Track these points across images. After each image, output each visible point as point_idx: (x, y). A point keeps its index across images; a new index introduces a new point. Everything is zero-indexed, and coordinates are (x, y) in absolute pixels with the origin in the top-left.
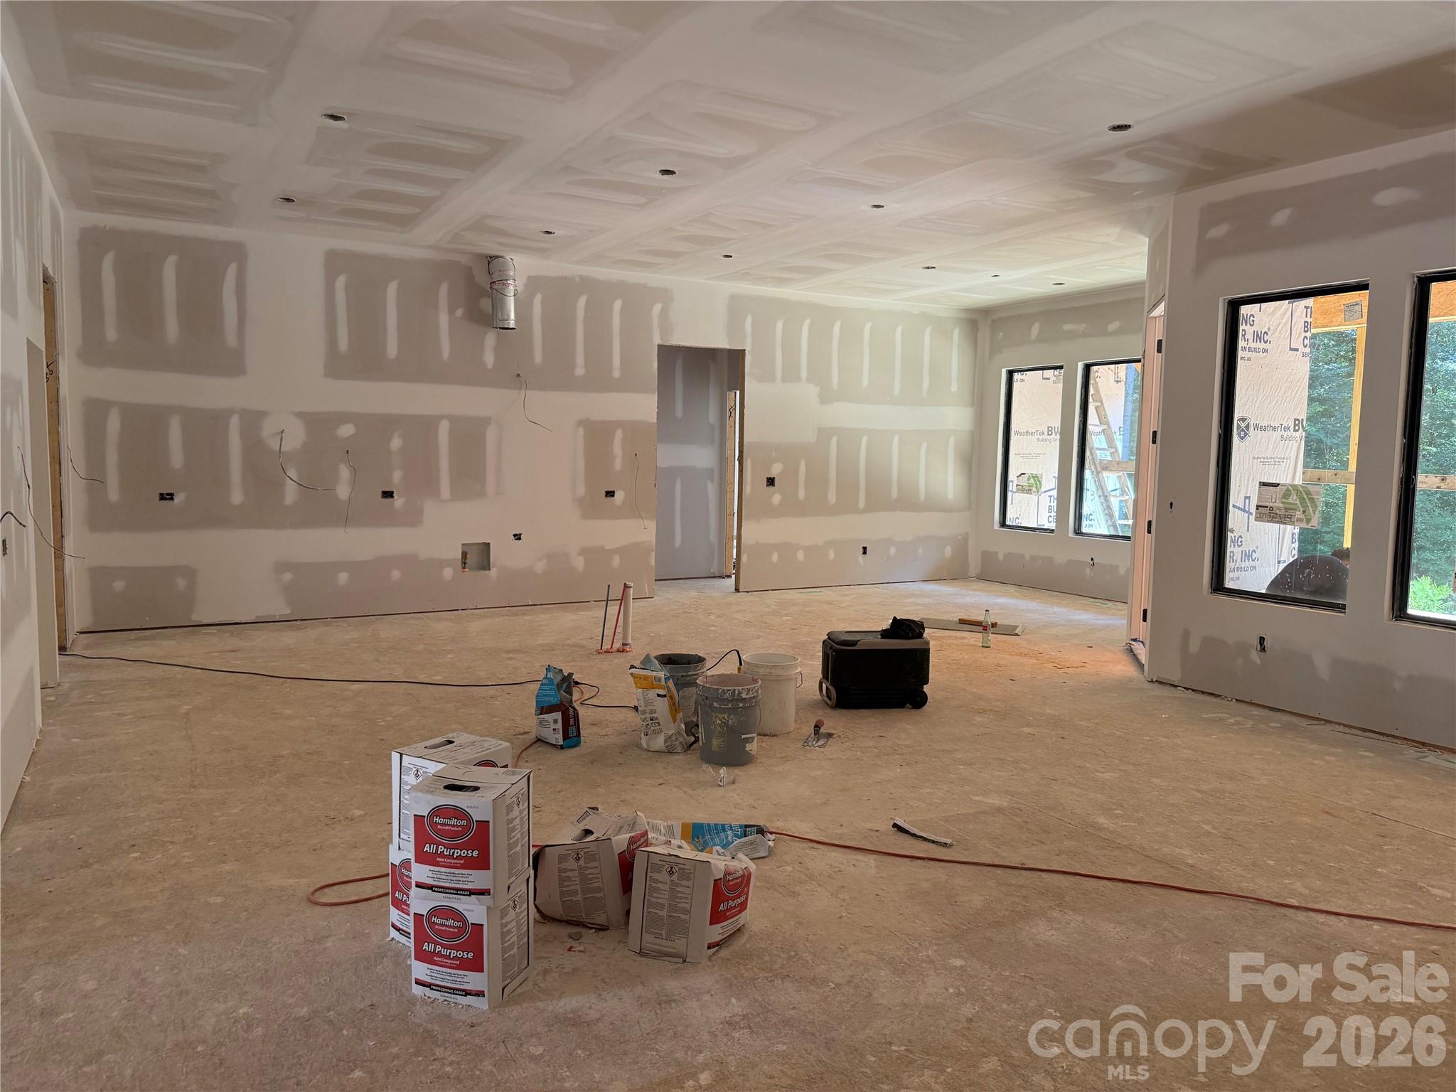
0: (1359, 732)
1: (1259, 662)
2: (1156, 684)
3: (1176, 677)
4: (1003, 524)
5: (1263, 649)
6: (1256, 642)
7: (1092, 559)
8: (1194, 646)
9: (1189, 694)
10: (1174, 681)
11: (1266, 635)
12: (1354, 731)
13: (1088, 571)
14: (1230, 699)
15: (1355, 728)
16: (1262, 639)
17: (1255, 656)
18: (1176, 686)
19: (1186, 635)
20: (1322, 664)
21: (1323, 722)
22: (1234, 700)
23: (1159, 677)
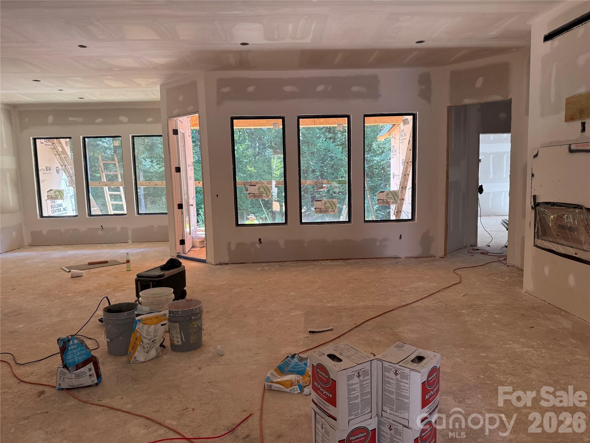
0: (296, 262)
1: (259, 247)
2: (219, 265)
3: (227, 260)
4: (42, 216)
5: (261, 243)
6: (258, 241)
7: (102, 226)
8: (233, 247)
9: (234, 265)
10: (226, 262)
11: (261, 237)
12: (294, 262)
13: (100, 232)
14: (250, 263)
15: (294, 261)
16: (260, 239)
17: (258, 246)
18: (228, 264)
19: (229, 244)
20: (282, 243)
21: (284, 262)
22: (251, 263)
23: (219, 262)
